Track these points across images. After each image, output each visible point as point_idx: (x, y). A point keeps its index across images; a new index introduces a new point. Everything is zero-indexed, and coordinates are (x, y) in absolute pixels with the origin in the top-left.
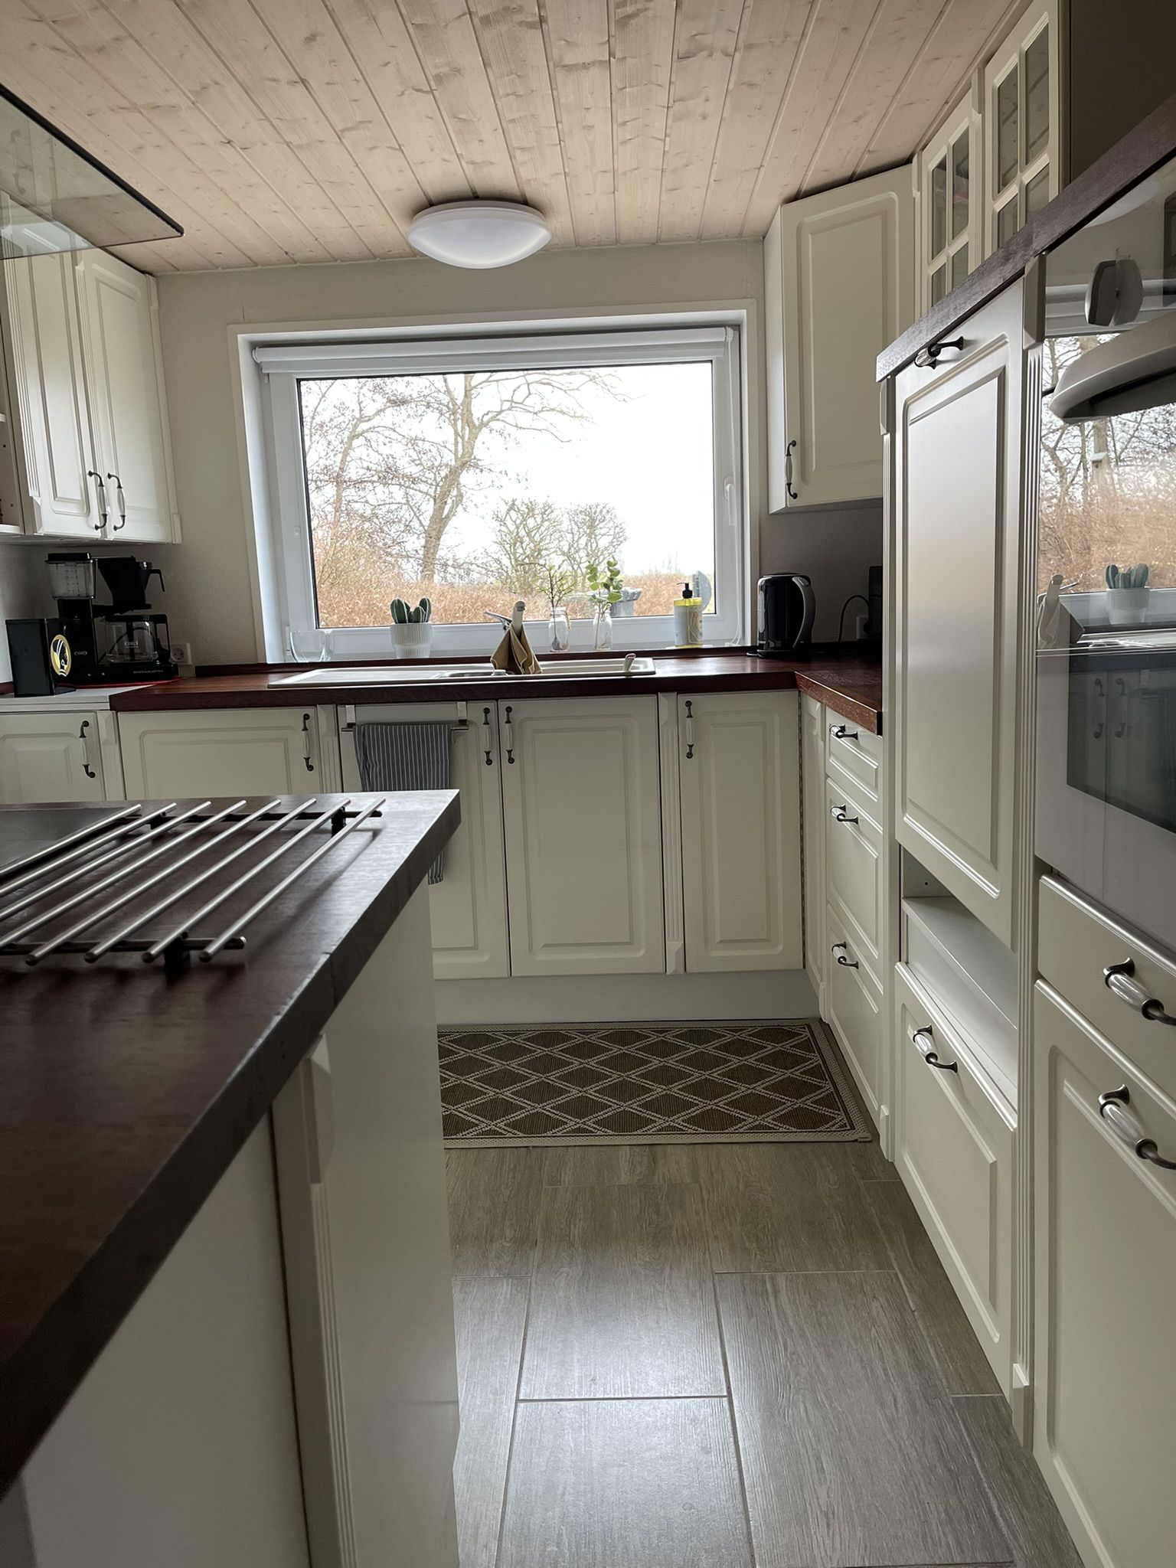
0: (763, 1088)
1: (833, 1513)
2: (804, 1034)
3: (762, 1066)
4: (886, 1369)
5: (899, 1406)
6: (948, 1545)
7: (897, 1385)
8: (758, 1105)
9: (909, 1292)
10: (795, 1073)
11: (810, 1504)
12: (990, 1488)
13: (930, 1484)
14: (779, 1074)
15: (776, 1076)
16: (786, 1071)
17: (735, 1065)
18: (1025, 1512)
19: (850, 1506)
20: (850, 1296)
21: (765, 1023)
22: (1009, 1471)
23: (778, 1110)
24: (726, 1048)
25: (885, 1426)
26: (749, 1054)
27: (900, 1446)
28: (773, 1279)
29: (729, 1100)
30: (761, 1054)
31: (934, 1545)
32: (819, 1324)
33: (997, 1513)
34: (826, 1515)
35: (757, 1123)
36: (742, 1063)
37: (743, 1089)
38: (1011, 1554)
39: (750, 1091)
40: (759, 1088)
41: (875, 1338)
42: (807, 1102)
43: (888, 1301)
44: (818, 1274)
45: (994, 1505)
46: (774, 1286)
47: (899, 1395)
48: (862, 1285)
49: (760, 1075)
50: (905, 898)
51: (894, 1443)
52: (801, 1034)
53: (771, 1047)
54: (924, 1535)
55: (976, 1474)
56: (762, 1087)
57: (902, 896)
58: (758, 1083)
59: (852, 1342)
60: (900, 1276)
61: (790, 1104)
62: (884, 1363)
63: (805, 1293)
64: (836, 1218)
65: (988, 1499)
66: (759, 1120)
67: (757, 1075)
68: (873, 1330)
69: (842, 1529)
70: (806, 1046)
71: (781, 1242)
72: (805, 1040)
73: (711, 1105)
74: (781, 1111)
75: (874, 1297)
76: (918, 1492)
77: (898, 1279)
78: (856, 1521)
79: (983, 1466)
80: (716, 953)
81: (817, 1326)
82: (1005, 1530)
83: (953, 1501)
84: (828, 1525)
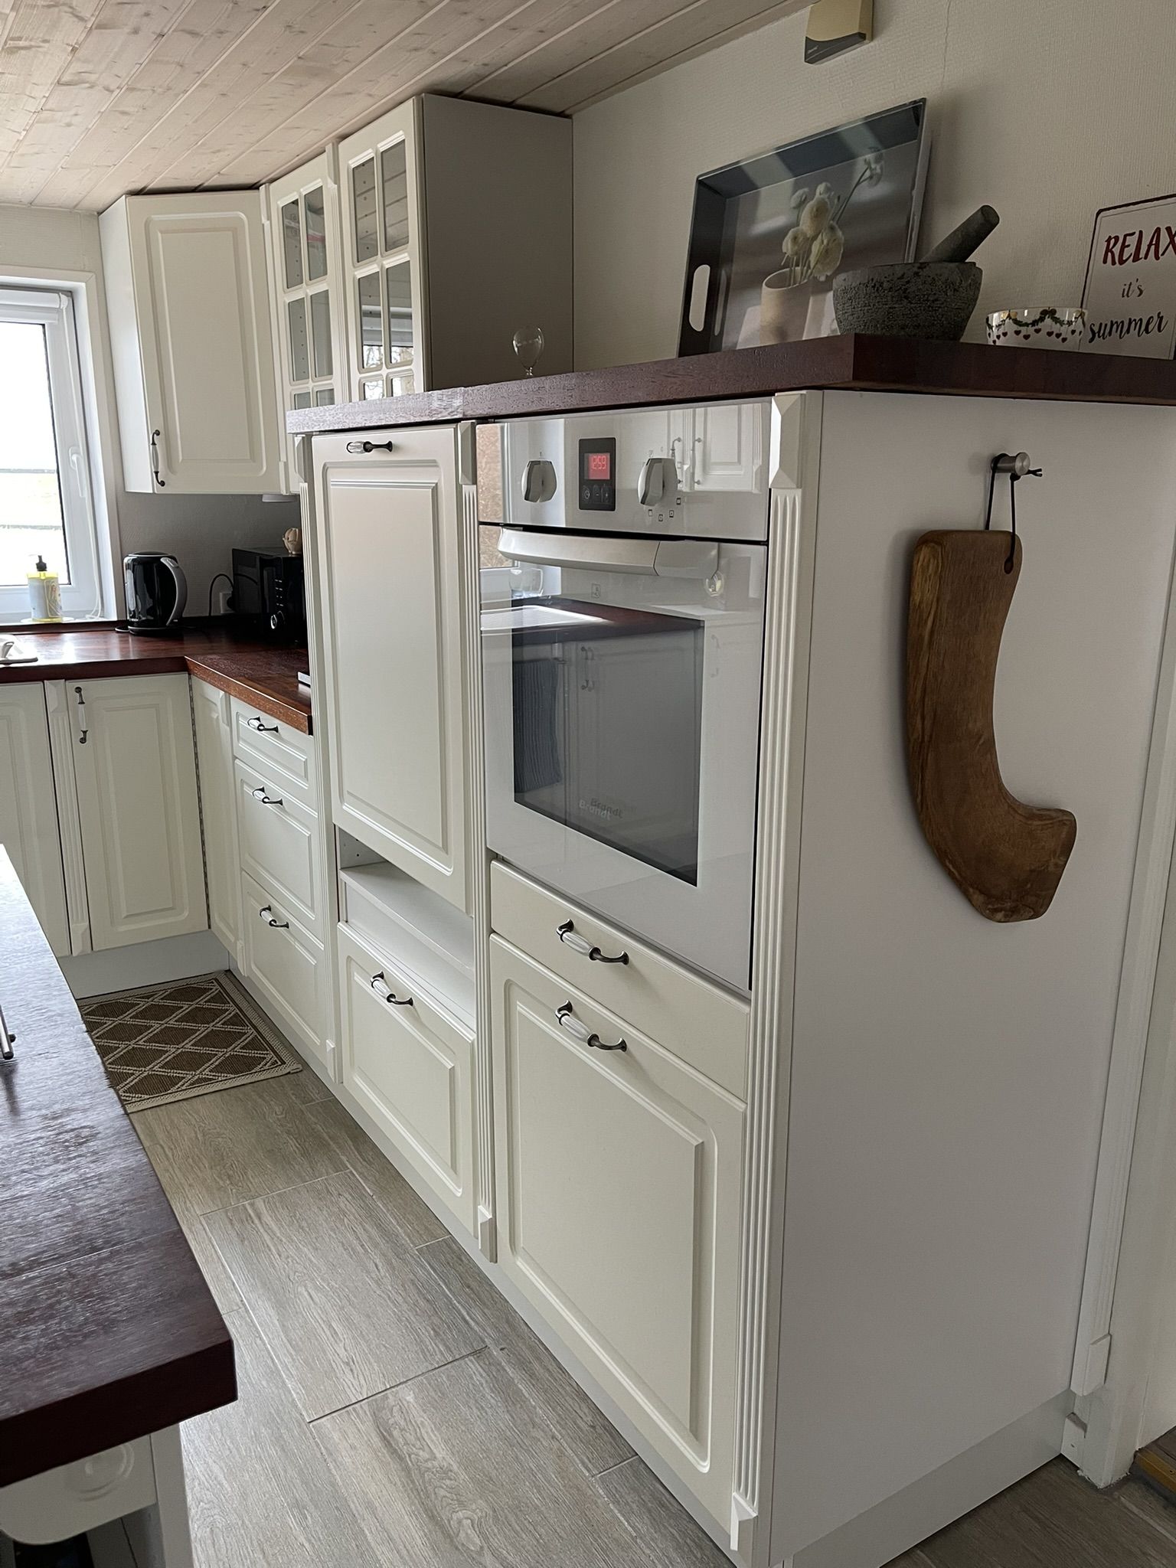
0: (192, 1045)
1: (353, 1361)
2: (215, 988)
3: (184, 1025)
4: (363, 1245)
5: (380, 1268)
6: (440, 1351)
7: (375, 1253)
8: (191, 1062)
9: (365, 1183)
10: (217, 1025)
11: (334, 1361)
12: (459, 1303)
13: (417, 1315)
14: (203, 1030)
15: (200, 1032)
16: (207, 1026)
17: (158, 1030)
18: (486, 1311)
19: (364, 1350)
20: (320, 1199)
21: (173, 985)
22: (469, 1287)
23: (212, 1062)
24: (142, 1015)
25: (374, 1286)
26: (168, 1017)
27: (389, 1297)
28: (252, 1205)
29: (163, 1063)
30: (179, 1014)
31: (431, 1355)
32: (302, 1228)
33: (468, 1318)
34: (348, 1364)
35: (196, 1077)
36: (163, 1027)
37: (172, 1050)
38: (484, 1342)
39: (180, 1051)
40: (188, 1046)
41: (348, 1225)
42: (236, 1049)
43: (351, 1195)
44: (289, 1190)
45: (465, 1314)
46: (255, 1210)
47: (377, 1261)
48: (327, 1187)
49: (186, 1034)
50: (342, 869)
51: (383, 1295)
52: (211, 989)
53: (187, 1006)
54: (423, 1351)
55: (447, 1296)
56: (190, 1044)
57: (339, 867)
58: (186, 1042)
59: (332, 1233)
60: (355, 1173)
61: (221, 1054)
62: (360, 1241)
63: (283, 1209)
64: (291, 1141)
65: (459, 1310)
66: (197, 1075)
67: (182, 1035)
68: (346, 1220)
69: (363, 1369)
70: (219, 998)
71: (250, 1172)
72: (217, 993)
73: (146, 1071)
74: (215, 1062)
75: (340, 1194)
76: (410, 1323)
77: (354, 1175)
78: (372, 1360)
79: (450, 1290)
80: (122, 929)
81: (301, 1230)
82: (476, 1328)
83: (436, 1320)
84: (352, 1370)
